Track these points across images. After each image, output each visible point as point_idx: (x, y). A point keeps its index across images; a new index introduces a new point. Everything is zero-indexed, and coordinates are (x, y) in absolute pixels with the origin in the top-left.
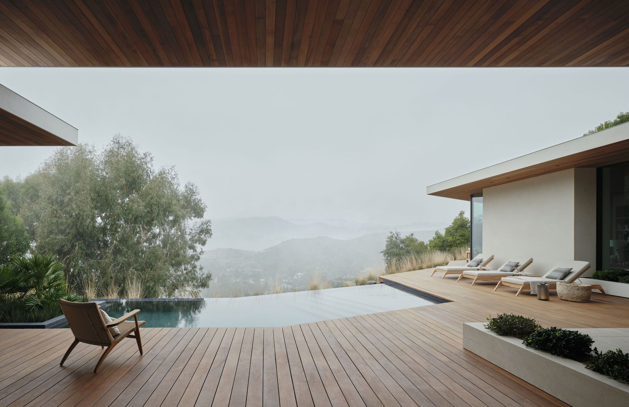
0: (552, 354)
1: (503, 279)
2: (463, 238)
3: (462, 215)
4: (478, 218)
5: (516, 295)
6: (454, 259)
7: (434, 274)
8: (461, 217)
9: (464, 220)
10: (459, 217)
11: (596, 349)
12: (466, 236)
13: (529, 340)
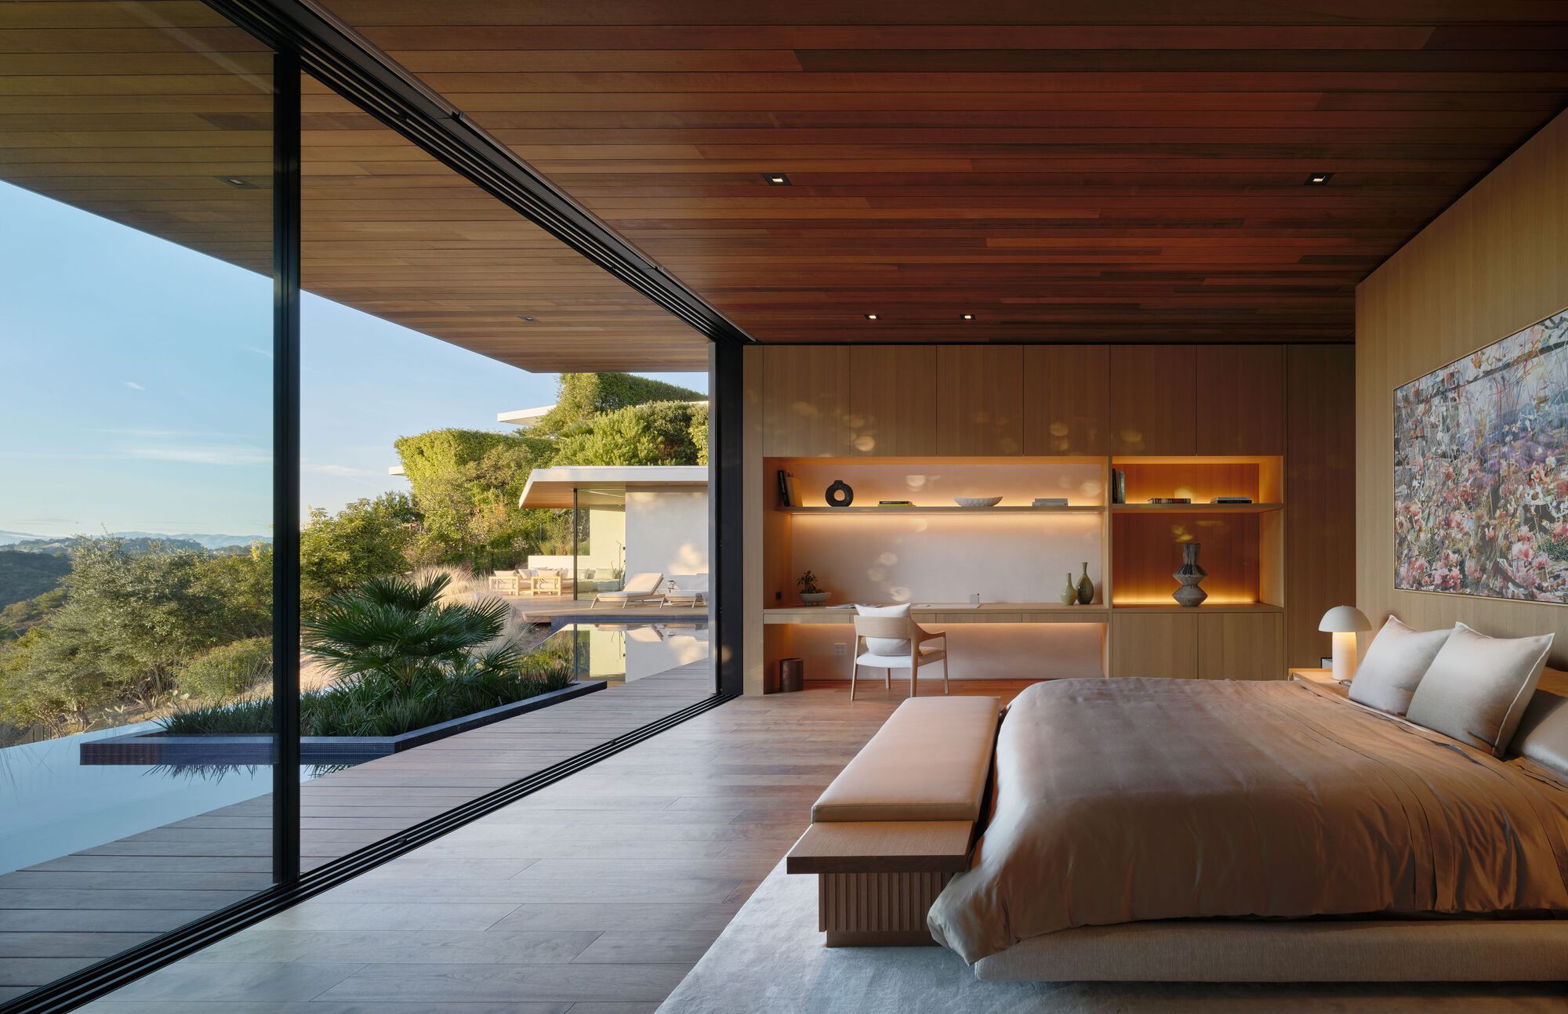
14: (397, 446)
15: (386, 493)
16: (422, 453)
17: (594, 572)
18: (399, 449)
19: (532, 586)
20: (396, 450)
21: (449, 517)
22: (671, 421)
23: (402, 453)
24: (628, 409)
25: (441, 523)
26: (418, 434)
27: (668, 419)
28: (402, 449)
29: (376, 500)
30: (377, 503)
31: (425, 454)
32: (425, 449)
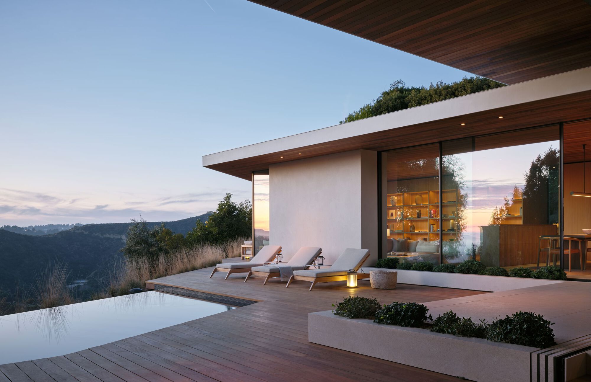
0: (401, 326)
1: (295, 272)
2: (231, 229)
3: (229, 199)
4: (245, 204)
5: (310, 290)
6: (225, 257)
7: (214, 275)
8: (227, 202)
9: (231, 205)
10: (225, 202)
11: (430, 316)
12: (234, 227)
13: (380, 317)
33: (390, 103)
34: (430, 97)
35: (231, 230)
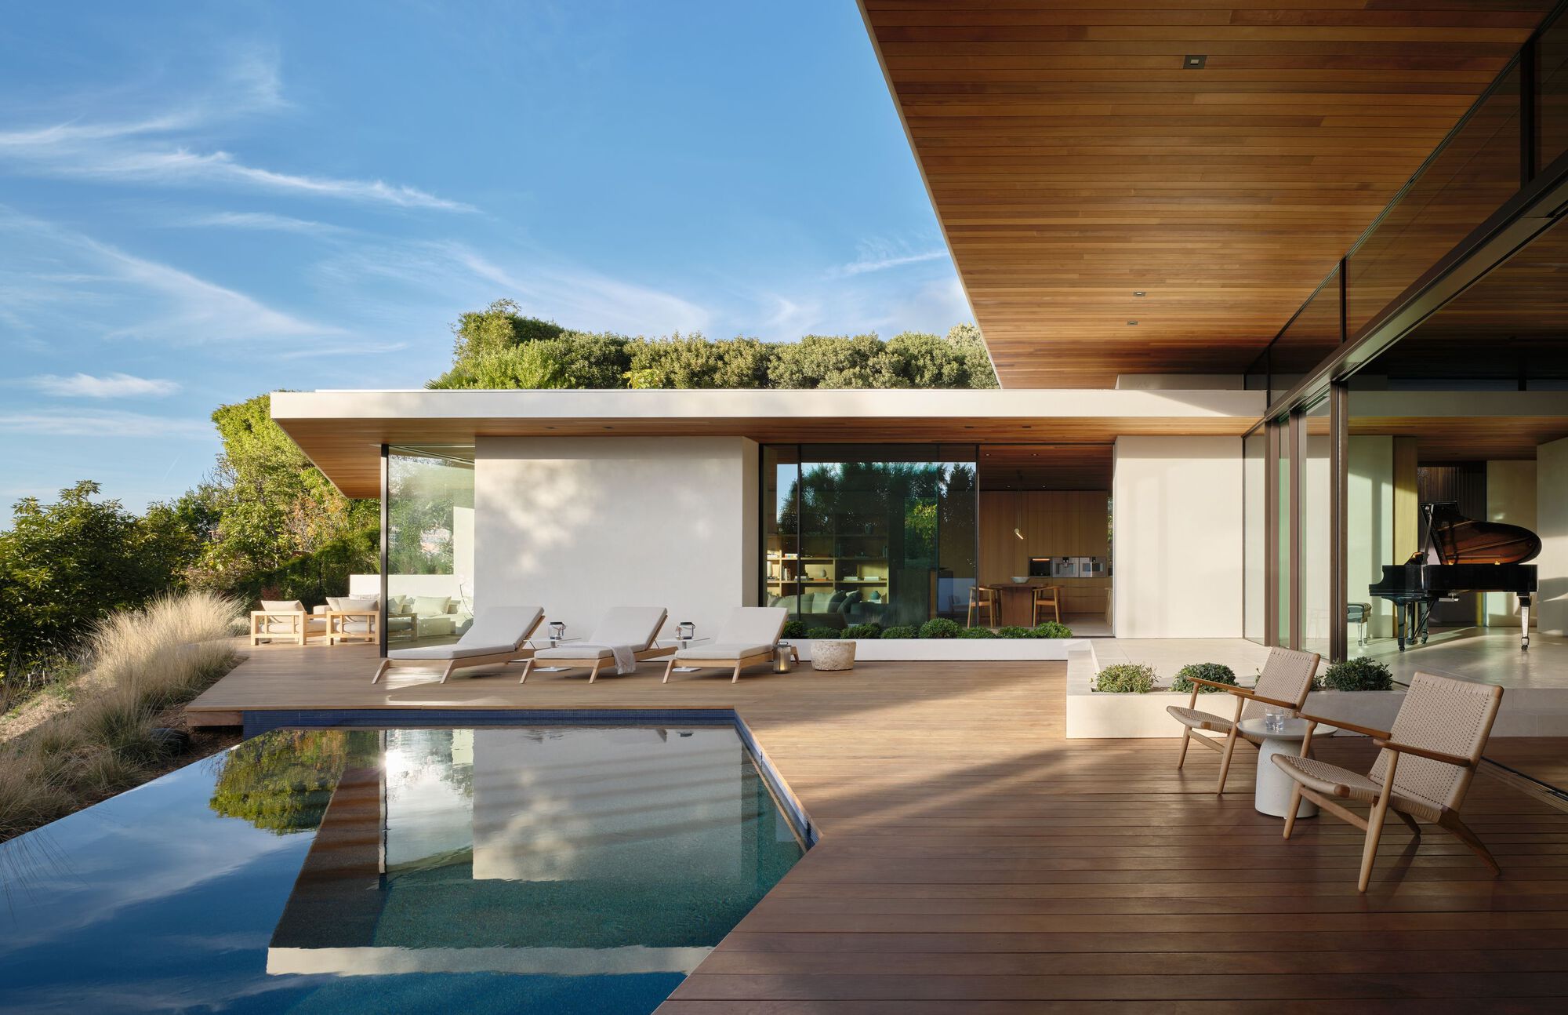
1: (680, 654)
5: (734, 681)
14: (216, 419)
15: (200, 486)
16: (249, 427)
17: (412, 601)
18: (219, 423)
19: (328, 628)
20: (215, 424)
21: (255, 515)
22: (598, 363)
23: (223, 429)
24: (531, 343)
25: (243, 526)
26: (243, 401)
27: (593, 360)
28: (222, 422)
29: (184, 497)
30: (186, 501)
31: (254, 430)
32: (252, 421)
33: (596, 349)
34: (675, 354)
35: (96, 577)
